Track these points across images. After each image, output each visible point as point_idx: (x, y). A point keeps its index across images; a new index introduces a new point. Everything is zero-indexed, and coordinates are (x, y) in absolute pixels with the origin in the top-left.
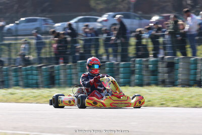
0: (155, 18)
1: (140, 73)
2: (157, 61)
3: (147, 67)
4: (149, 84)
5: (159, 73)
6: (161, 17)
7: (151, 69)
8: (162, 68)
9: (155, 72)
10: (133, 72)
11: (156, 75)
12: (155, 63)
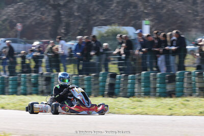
0: (36, 43)
1: (24, 85)
2: (37, 76)
3: (30, 81)
4: (31, 94)
5: (39, 85)
6: (41, 43)
7: (33, 82)
8: (41, 82)
9: (36, 85)
10: (19, 84)
11: (37, 87)
12: (36, 78)
